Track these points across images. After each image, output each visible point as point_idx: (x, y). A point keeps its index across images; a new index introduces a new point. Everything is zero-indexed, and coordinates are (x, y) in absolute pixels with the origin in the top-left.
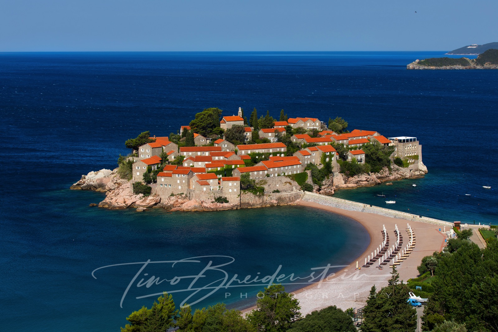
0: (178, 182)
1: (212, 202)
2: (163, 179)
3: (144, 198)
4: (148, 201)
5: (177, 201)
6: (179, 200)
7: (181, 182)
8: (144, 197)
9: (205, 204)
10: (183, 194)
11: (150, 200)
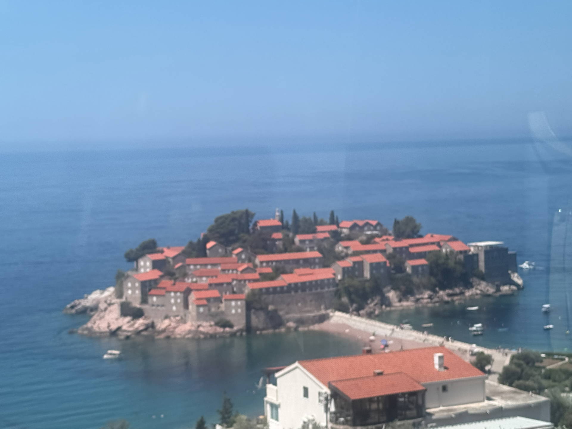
0: (173, 301)
1: (211, 326)
2: (155, 299)
3: (132, 322)
4: (136, 326)
5: (170, 325)
6: (173, 324)
7: (176, 301)
8: (133, 320)
9: (201, 329)
10: (177, 316)
11: (140, 323)
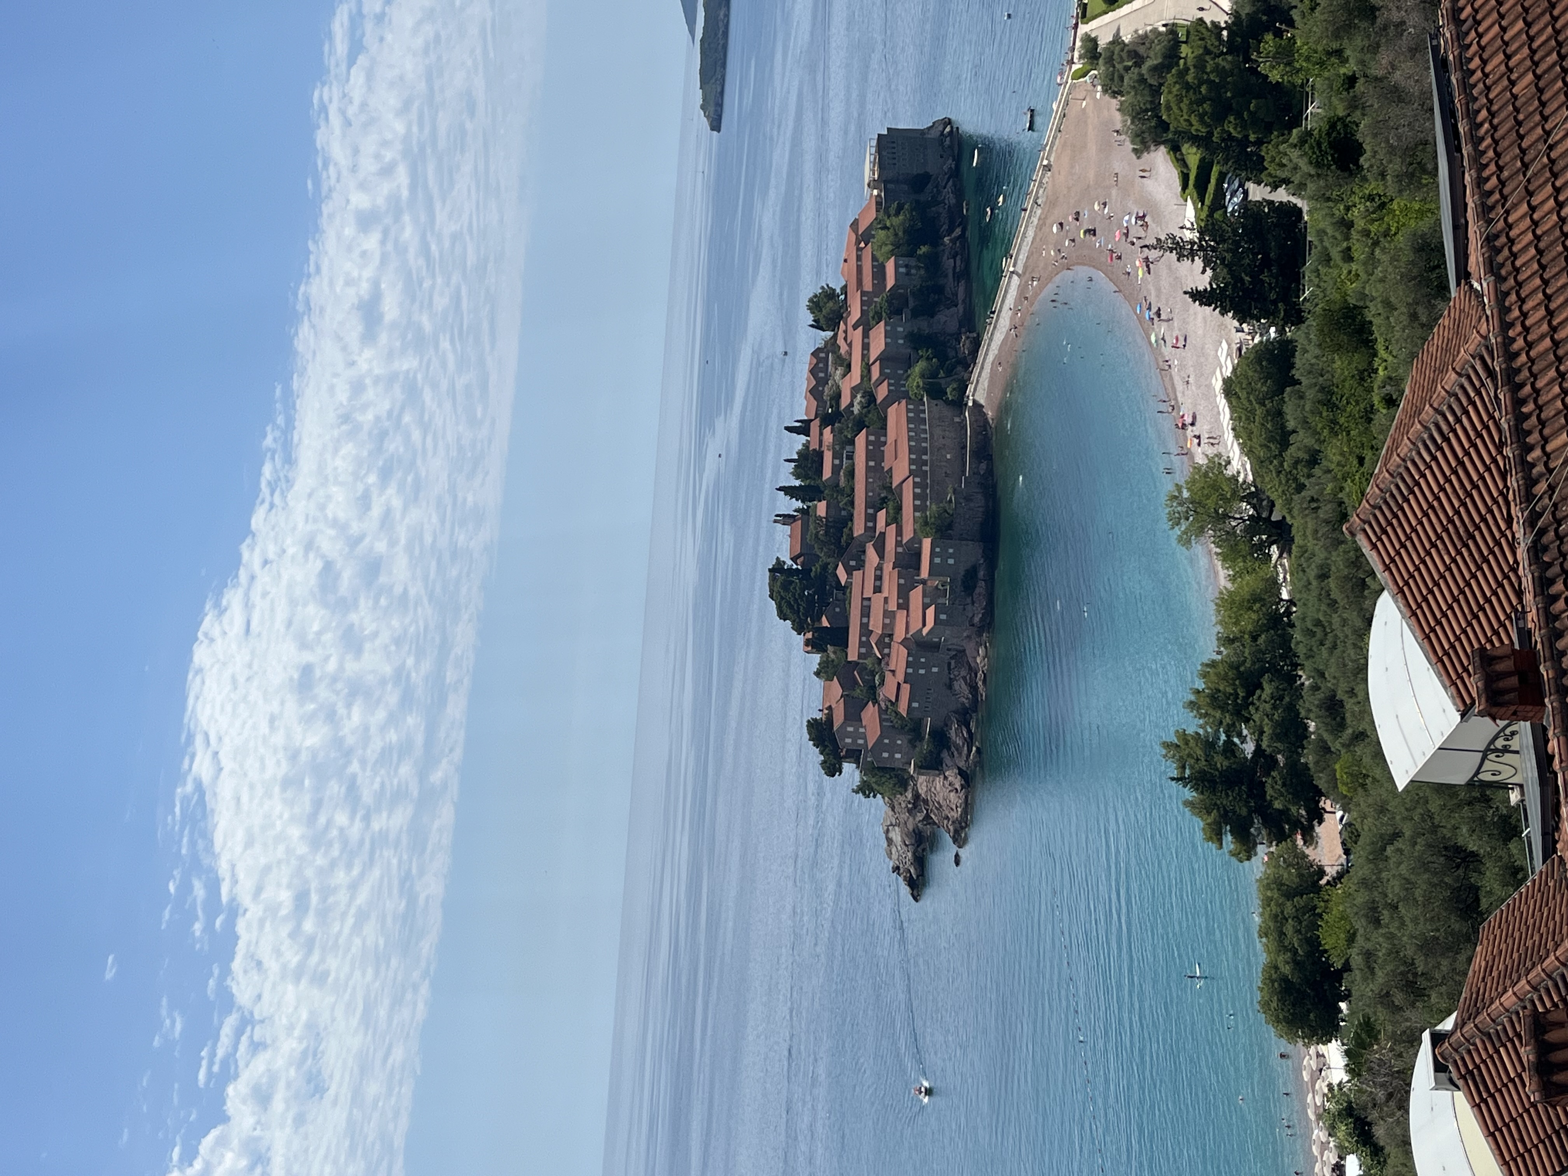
0: (922, 672)
2: (915, 705)
4: (959, 742)
5: (964, 678)
6: (963, 673)
7: (923, 666)
11: (955, 736)
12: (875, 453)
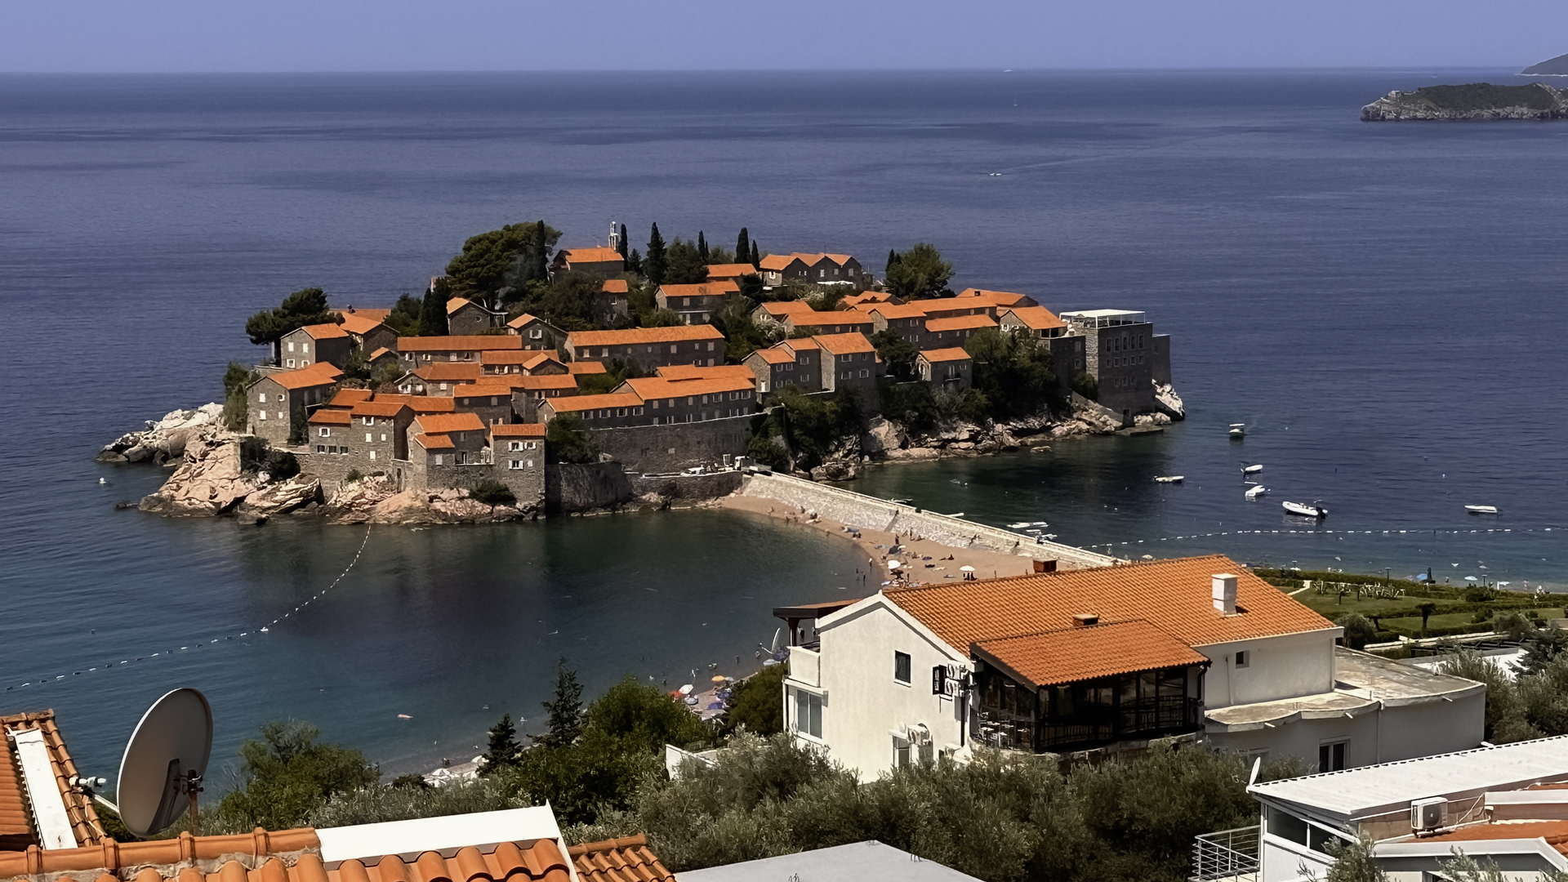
0: (369, 437)
1: (461, 499)
2: (325, 433)
3: (270, 487)
4: (280, 496)
5: (362, 495)
6: (369, 494)
7: (376, 438)
8: (270, 482)
9: (437, 505)
10: (381, 474)
11: (288, 490)
12: (688, 353)
